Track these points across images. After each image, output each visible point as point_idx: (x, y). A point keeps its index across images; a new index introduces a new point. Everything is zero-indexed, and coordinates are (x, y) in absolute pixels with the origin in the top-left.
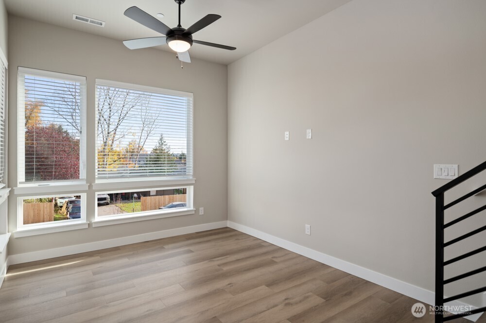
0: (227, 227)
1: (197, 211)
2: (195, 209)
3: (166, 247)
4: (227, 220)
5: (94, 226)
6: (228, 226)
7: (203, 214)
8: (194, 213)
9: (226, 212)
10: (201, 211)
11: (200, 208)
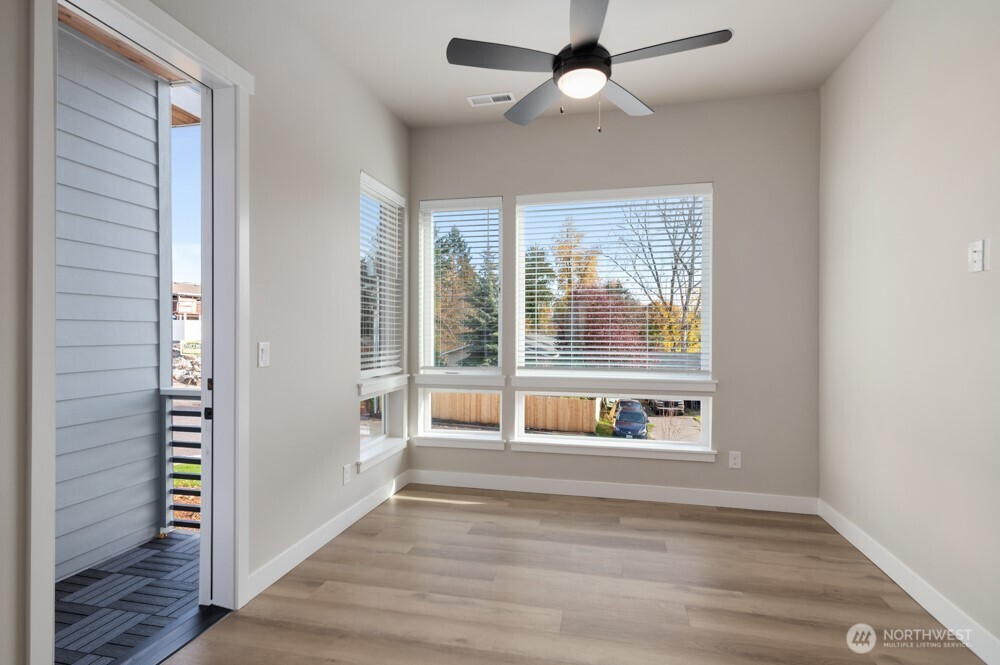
0: (817, 517)
1: (720, 456)
2: (715, 452)
3: (624, 521)
4: (818, 496)
5: (513, 448)
6: (819, 514)
7: (739, 466)
8: (712, 459)
9: (813, 475)
10: (735, 459)
11: (731, 452)
